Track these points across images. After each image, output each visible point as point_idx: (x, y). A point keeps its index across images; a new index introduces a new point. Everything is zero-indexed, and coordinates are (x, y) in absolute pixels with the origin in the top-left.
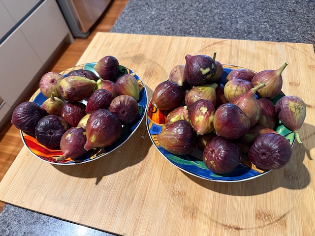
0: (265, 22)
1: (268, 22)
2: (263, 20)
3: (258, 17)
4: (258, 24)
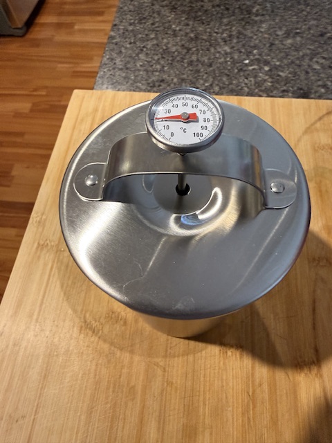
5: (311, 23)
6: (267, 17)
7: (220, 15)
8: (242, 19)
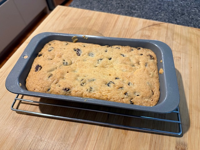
0: (195, 7)
1: (197, 8)
2: (193, 6)
3: (189, 3)
4: (190, 8)
5: (158, 17)
6: (139, 11)
7: (117, 7)
8: (127, 11)
